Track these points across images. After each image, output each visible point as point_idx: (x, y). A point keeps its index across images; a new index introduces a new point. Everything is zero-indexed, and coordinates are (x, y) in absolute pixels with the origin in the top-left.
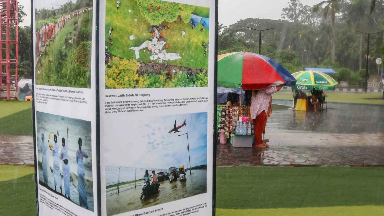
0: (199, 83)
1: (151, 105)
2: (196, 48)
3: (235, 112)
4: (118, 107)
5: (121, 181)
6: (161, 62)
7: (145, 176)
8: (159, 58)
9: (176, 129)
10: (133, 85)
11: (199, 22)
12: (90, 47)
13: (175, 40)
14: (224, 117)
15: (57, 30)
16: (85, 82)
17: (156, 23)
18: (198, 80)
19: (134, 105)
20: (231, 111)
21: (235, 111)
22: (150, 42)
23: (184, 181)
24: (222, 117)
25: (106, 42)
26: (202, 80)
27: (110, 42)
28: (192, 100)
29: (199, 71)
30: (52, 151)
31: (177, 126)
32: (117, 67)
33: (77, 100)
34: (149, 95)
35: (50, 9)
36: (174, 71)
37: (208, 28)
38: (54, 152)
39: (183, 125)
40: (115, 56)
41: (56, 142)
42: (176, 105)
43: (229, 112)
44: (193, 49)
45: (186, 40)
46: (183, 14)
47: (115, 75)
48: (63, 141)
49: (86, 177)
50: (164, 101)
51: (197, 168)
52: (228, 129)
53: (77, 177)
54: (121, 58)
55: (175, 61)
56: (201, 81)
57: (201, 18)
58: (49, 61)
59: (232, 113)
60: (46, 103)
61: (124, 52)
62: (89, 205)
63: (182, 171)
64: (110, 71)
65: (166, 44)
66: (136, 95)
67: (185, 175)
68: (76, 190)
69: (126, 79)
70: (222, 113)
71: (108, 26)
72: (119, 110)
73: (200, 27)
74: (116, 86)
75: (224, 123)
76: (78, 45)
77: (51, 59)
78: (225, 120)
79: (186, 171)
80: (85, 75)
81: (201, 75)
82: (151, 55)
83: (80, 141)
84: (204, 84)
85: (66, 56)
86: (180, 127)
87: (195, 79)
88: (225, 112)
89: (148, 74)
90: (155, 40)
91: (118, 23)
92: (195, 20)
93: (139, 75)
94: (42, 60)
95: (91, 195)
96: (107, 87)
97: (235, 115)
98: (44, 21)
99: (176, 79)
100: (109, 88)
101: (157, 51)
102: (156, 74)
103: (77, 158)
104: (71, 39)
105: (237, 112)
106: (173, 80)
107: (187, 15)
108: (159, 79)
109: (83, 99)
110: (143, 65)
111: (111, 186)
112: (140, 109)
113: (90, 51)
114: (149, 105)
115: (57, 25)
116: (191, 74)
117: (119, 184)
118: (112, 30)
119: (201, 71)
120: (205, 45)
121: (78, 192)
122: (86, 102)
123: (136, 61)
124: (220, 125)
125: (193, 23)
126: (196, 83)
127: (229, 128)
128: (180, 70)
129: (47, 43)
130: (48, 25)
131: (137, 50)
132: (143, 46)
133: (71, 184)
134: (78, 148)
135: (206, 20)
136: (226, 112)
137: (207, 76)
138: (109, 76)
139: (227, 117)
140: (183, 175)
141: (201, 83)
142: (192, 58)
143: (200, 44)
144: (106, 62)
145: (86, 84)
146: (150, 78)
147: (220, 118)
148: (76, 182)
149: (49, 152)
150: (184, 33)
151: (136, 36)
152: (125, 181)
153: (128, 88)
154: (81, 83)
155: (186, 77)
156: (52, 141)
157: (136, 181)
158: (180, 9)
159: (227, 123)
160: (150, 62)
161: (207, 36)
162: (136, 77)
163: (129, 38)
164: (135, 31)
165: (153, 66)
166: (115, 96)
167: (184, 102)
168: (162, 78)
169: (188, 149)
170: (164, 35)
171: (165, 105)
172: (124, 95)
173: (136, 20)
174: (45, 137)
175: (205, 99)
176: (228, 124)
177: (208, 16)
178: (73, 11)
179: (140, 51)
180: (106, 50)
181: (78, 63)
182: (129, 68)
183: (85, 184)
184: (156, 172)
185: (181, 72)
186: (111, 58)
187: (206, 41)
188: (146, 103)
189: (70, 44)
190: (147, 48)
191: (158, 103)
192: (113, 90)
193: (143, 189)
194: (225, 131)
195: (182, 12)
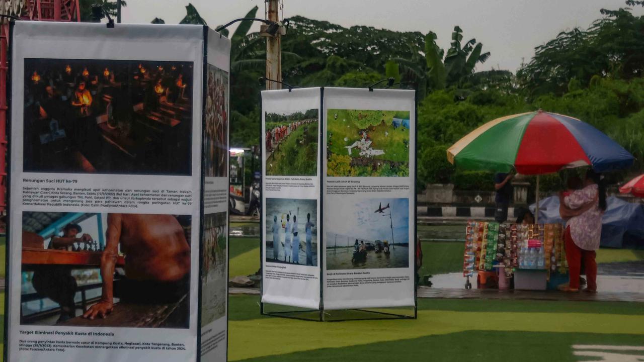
0: (401, 173)
1: (361, 190)
2: (398, 145)
3: (523, 234)
4: (336, 190)
5: (337, 245)
6: (368, 157)
7: (355, 244)
8: (366, 154)
9: (380, 210)
10: (346, 174)
11: (400, 123)
12: (317, 147)
13: (380, 139)
14: (503, 241)
15: (289, 132)
16: (313, 172)
17: (364, 128)
18: (400, 170)
19: (347, 189)
20: (515, 232)
21: (523, 232)
22: (359, 142)
23: (388, 253)
24: (498, 242)
25: (328, 144)
26: (404, 171)
27: (330, 143)
28: (395, 187)
29: (401, 164)
30: (284, 229)
31: (382, 208)
32: (335, 161)
33: (306, 185)
34: (359, 182)
35: (281, 114)
36: (379, 164)
37: (408, 128)
38: (286, 229)
39: (387, 207)
40: (333, 153)
41: (288, 220)
42: (381, 191)
43: (511, 234)
44: (395, 145)
45: (389, 138)
46: (386, 119)
47: (333, 167)
48: (295, 218)
49: (312, 242)
50: (371, 187)
51: (399, 244)
52: (509, 264)
53: (305, 243)
54: (338, 155)
55: (380, 156)
56: (402, 172)
57: (401, 120)
58: (282, 156)
59: (515, 235)
60: (279, 190)
61: (340, 150)
62: (314, 262)
63: (386, 244)
64: (330, 164)
65: (371, 144)
66: (349, 182)
67: (389, 248)
68: (305, 254)
69: (342, 169)
70: (499, 235)
71: (328, 133)
72: (337, 192)
73: (401, 127)
74: (334, 175)
75: (502, 251)
76: (307, 145)
77: (284, 154)
78: (505, 247)
79: (390, 245)
80: (313, 167)
81: (402, 167)
82: (360, 152)
83: (309, 215)
84: (405, 174)
85: (297, 152)
86: (384, 209)
87: (397, 169)
88: (504, 233)
89: (358, 167)
90: (363, 140)
91: (335, 129)
92: (397, 122)
93: (351, 167)
94: (275, 155)
95: (316, 254)
96: (328, 175)
97: (522, 238)
98: (275, 123)
99: (381, 170)
100: (329, 176)
101: (365, 149)
102: (364, 166)
103: (306, 229)
104: (302, 140)
105: (525, 234)
106: (378, 171)
107: (389, 119)
108: (366, 170)
109: (311, 184)
110: (354, 159)
111: (330, 248)
112: (352, 192)
113: (317, 150)
114: (359, 190)
115: (288, 128)
116: (393, 166)
117: (335, 247)
118: (332, 135)
119: (403, 163)
120: (406, 142)
121: (306, 255)
122: (314, 186)
123: (349, 157)
124: (496, 256)
125: (395, 125)
126: (398, 173)
127: (512, 261)
128: (384, 163)
129: (280, 142)
130: (280, 127)
131: (349, 148)
132: (355, 145)
133: (300, 250)
134: (307, 221)
135: (407, 121)
136: (507, 234)
137: (408, 168)
138: (329, 167)
139: (508, 243)
140: (387, 248)
141: (403, 174)
142: (394, 153)
143: (401, 142)
144: (328, 158)
145: (314, 173)
146: (360, 169)
147: (497, 243)
148: (305, 248)
149: (281, 230)
150: (387, 134)
151: (348, 138)
152: (340, 246)
153: (342, 176)
154: (310, 172)
155: (389, 168)
156: (285, 220)
157: (348, 247)
158: (383, 115)
159: (508, 252)
160: (360, 157)
161: (408, 135)
162: (349, 168)
163: (344, 140)
164: (348, 135)
165: (362, 160)
166: (334, 182)
167: (388, 189)
168: (369, 169)
169: (392, 227)
170: (370, 136)
171: (371, 190)
172: (340, 182)
173: (349, 126)
174: (278, 218)
175: (407, 187)
176: (510, 254)
177: (408, 118)
178: (303, 119)
179: (352, 149)
180: (327, 149)
181: (307, 158)
182: (344, 162)
183: (311, 246)
184: (364, 243)
185: (385, 165)
186: (331, 154)
187: (407, 139)
188: (357, 188)
189: (301, 144)
190: (357, 147)
191: (366, 189)
192: (332, 177)
193: (354, 254)
194: (504, 266)
195: (384, 117)
